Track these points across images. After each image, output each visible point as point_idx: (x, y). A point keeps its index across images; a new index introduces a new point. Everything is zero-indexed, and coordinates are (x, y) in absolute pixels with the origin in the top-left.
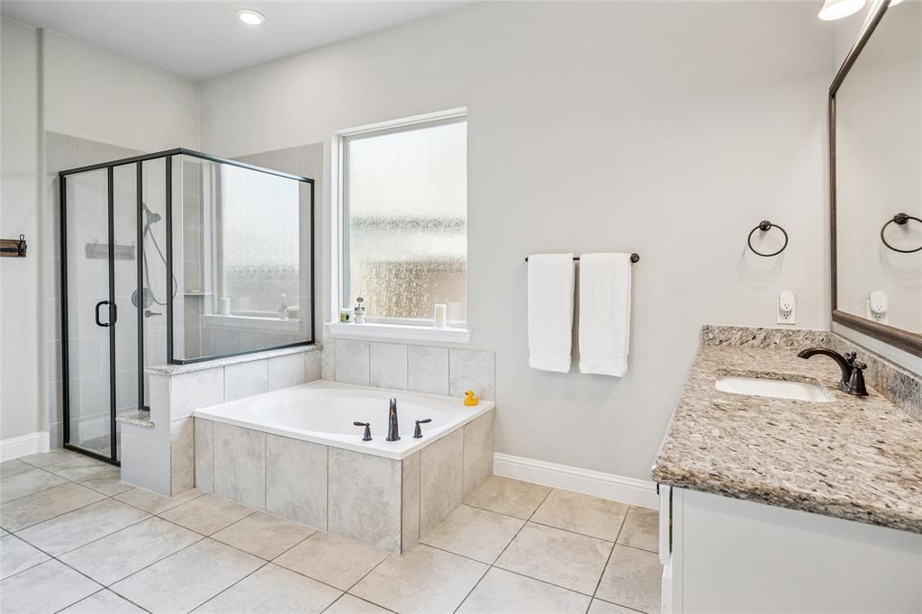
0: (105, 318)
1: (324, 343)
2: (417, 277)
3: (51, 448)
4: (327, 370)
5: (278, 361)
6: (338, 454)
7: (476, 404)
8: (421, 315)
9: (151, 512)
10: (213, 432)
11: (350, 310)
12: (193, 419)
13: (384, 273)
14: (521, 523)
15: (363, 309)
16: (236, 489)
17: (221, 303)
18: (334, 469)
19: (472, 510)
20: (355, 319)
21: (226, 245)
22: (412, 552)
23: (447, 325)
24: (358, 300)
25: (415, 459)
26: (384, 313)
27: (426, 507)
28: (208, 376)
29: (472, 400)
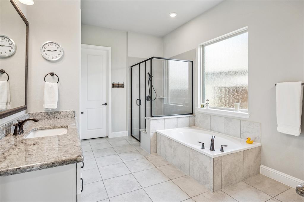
0: (138, 104)
1: (196, 114)
2: (237, 92)
3: (129, 135)
4: (197, 123)
5: (181, 119)
6: (193, 151)
7: (252, 143)
8: (230, 107)
9: (145, 157)
10: (160, 138)
11: (204, 104)
12: (156, 133)
13: (223, 91)
14: (269, 197)
15: (209, 103)
16: (166, 155)
17: (168, 100)
18: (192, 155)
19: (246, 185)
20: (206, 107)
21: (169, 83)
22: (217, 193)
23: (240, 111)
24: (207, 100)
25: (219, 159)
26: (224, 106)
27: (224, 178)
28: (160, 121)
29: (249, 141)
